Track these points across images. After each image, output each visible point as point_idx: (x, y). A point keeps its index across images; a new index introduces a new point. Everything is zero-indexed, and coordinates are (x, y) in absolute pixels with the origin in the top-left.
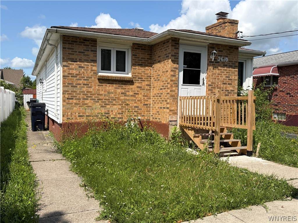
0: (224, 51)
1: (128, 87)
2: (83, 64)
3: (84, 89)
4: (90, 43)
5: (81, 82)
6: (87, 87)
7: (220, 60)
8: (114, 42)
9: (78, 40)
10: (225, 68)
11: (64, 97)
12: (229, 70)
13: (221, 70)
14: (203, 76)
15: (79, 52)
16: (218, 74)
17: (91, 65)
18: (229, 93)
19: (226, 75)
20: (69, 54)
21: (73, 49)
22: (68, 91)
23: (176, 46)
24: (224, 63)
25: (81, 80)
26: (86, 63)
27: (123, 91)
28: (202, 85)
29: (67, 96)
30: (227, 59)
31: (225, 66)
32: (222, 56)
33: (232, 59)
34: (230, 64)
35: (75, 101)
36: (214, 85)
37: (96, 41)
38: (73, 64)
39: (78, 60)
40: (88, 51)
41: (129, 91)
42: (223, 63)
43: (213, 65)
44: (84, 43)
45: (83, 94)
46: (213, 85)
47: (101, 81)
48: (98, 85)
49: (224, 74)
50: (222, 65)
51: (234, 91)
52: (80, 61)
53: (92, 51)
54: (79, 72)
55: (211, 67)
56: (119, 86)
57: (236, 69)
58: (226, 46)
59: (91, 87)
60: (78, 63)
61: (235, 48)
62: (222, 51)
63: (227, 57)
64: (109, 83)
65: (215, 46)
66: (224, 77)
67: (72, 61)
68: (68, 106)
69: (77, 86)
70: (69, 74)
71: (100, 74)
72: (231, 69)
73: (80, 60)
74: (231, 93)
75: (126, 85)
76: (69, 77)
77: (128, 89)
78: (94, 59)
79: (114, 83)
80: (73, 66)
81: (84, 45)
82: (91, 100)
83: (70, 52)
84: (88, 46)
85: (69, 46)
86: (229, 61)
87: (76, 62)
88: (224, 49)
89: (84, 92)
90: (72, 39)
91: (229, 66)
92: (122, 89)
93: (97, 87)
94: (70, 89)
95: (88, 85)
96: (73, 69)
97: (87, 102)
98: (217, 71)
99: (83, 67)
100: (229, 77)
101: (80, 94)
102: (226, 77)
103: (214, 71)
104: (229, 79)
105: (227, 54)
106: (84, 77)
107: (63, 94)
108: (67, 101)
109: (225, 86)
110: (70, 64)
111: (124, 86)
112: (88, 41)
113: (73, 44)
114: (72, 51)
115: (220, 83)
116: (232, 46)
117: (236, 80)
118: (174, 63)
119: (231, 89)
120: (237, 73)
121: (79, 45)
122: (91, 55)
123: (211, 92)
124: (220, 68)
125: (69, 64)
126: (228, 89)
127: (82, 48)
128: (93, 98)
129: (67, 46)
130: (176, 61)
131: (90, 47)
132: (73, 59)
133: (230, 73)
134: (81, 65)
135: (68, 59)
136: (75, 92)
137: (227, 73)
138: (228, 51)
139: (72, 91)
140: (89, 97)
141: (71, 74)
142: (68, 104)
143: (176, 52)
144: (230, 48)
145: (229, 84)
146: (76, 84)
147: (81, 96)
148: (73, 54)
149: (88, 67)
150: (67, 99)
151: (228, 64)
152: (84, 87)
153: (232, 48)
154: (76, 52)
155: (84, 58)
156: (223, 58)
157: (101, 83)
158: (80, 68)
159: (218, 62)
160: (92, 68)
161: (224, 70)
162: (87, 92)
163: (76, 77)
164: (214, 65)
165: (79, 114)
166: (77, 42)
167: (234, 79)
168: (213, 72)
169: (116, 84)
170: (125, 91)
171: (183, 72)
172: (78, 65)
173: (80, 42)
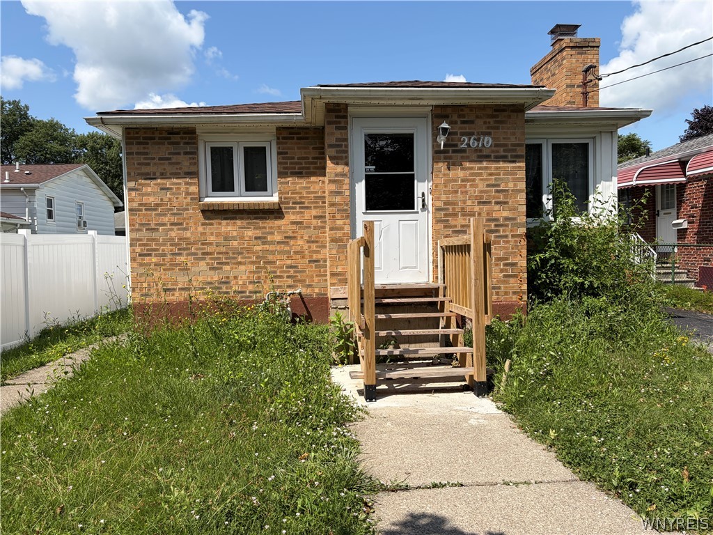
0: (479, 122)
1: (271, 225)
2: (168, 183)
3: (173, 234)
4: (182, 138)
5: (166, 219)
6: (179, 229)
7: (468, 145)
8: (232, 131)
9: (157, 135)
10: (485, 164)
11: (133, 251)
12: (497, 168)
13: (471, 168)
14: (421, 188)
15: (160, 159)
16: (462, 181)
17: (187, 183)
18: (501, 225)
19: (486, 180)
20: (139, 164)
21: (147, 154)
22: (141, 240)
23: (339, 123)
24: (481, 151)
25: (165, 215)
26: (175, 181)
27: (259, 233)
28: (420, 211)
29: (138, 250)
30: (488, 141)
31: (481, 156)
32: (472, 134)
33: (504, 138)
34: (498, 152)
35: (154, 260)
36: (454, 209)
37: (195, 133)
38: (148, 185)
39: (158, 174)
40: (179, 154)
41: (272, 234)
42: (476, 150)
43: (445, 158)
44: (170, 138)
45: (171, 245)
46: (451, 208)
47: (209, 214)
48: (203, 224)
49: (481, 179)
50: (474, 156)
51: (514, 219)
52: (163, 176)
53: (186, 153)
54: (162, 199)
55: (441, 164)
56: (248, 223)
57: (518, 164)
58: (483, 107)
59: (186, 229)
60: (159, 181)
61: (512, 111)
62: (472, 122)
63: (489, 134)
64: (225, 219)
65: (449, 111)
66: (482, 186)
67: (146, 179)
68: (142, 270)
69: (158, 229)
70: (141, 204)
71: (207, 200)
72: (501, 164)
73: (162, 174)
74: (507, 226)
75: (266, 219)
76: (141, 210)
77: (271, 228)
78: (193, 169)
79: (238, 216)
80: (149, 189)
81: (169, 144)
82: (188, 255)
83: (142, 161)
84: (178, 143)
85: (138, 149)
86: (496, 145)
87: (155, 179)
88: (477, 117)
89: (173, 239)
90: (145, 133)
91: (496, 157)
92: (255, 229)
93: (200, 229)
94: (144, 235)
95: (181, 224)
96: (149, 195)
97: (182, 259)
98: (458, 173)
99: (168, 189)
100: (498, 185)
101: (165, 245)
102: (488, 186)
103: (451, 173)
104: (497, 191)
105: (488, 128)
106: (172, 210)
107: (131, 245)
108: (139, 259)
109: (485, 208)
110: (143, 185)
111: (261, 223)
112: (178, 133)
113: (147, 144)
114: (145, 159)
115: (469, 203)
116: (504, 105)
117: (520, 191)
118: (337, 164)
119: (505, 214)
120: (522, 174)
121: (159, 144)
122: (185, 163)
123: (445, 227)
124: (467, 165)
125: (140, 184)
126: (495, 215)
127: (165, 150)
128: (193, 251)
129: (135, 148)
130: (341, 158)
131: (182, 145)
132: (148, 174)
133: (499, 174)
134: (163, 184)
135: (139, 174)
136: (154, 240)
137: (491, 174)
138: (491, 120)
139: (148, 240)
140: (184, 249)
141: (145, 204)
142: (141, 265)
143: (339, 136)
144: (495, 110)
145: (497, 203)
146: (156, 225)
147: (168, 248)
148: (148, 164)
149: (179, 189)
150: (140, 255)
151: (493, 152)
152: (172, 230)
153: (504, 110)
154: (154, 159)
155: (169, 169)
156: (478, 140)
157: (209, 219)
158: (163, 192)
159: (463, 151)
160: (187, 189)
161: (480, 168)
162: (180, 239)
163: (156, 210)
164: (450, 158)
165: (164, 285)
166: (154, 138)
167: (512, 191)
168: (447, 175)
169: (242, 219)
170: (263, 233)
171: (364, 182)
172: (159, 184)
173: (160, 138)
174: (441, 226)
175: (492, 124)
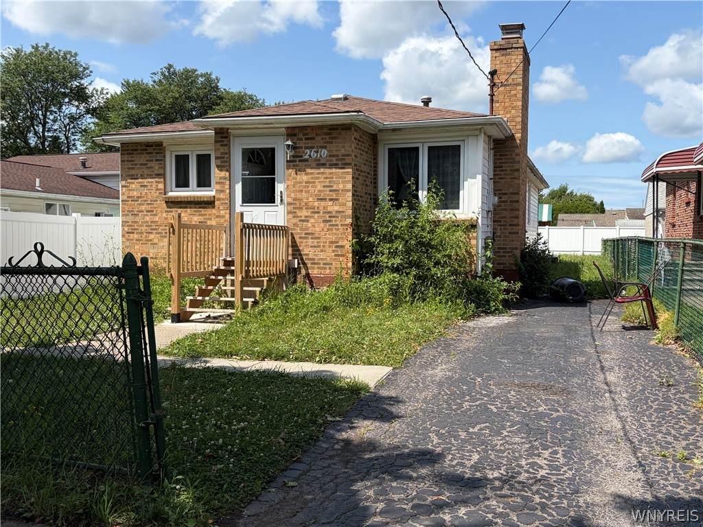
0: (319, 138)
1: (210, 212)
2: (145, 181)
3: (147, 218)
4: (154, 149)
5: (143, 208)
6: (151, 215)
7: (310, 156)
8: (186, 143)
9: (139, 147)
10: (322, 170)
11: (123, 230)
12: (331, 173)
13: (312, 173)
14: (279, 187)
15: (141, 165)
16: (306, 183)
17: (156, 182)
18: (334, 217)
19: (323, 182)
20: (128, 168)
21: (133, 161)
22: (128, 222)
23: (223, 141)
24: (319, 160)
25: (142, 204)
26: (150, 180)
27: (202, 219)
28: (279, 204)
29: (126, 229)
30: (324, 152)
31: (320, 165)
32: (313, 147)
33: (336, 151)
34: (331, 160)
35: (136, 236)
36: (300, 204)
37: (162, 145)
38: (133, 183)
39: (139, 175)
40: (152, 161)
41: (211, 219)
42: (316, 160)
43: (294, 166)
44: (146, 150)
45: (146, 226)
46: (298, 203)
47: (169, 204)
48: (166, 212)
49: (319, 182)
50: (314, 164)
51: (343, 212)
52: (142, 177)
53: (157, 160)
54: (141, 194)
55: (291, 171)
56: (195, 211)
57: (346, 170)
58: (321, 127)
59: (155, 215)
60: (140, 180)
61: (343, 129)
62: (313, 139)
63: (325, 147)
64: (181, 208)
65: (297, 131)
66: (319, 187)
67: (132, 179)
68: (128, 243)
69: (138, 215)
70: (128, 197)
71: (171, 194)
72: (334, 170)
73: (141, 175)
74: (337, 217)
75: (206, 208)
76: (128, 201)
77: (210, 215)
78: (162, 172)
79: (189, 206)
80: (134, 186)
81: (147, 153)
82: (156, 233)
83: (130, 166)
84: (152, 153)
85: (128, 157)
86: (330, 156)
87: (137, 179)
88: (317, 135)
89: (147, 222)
90: (132, 146)
91: (330, 165)
92: (199, 215)
93: (164, 215)
94: (130, 218)
95: (153, 211)
96: (133, 190)
97: (152, 236)
98: (303, 177)
99: (145, 186)
100: (332, 186)
101: (142, 226)
102: (324, 186)
103: (298, 177)
104: (330, 191)
105: (325, 143)
106: (146, 201)
107: (122, 226)
108: (127, 235)
109: (323, 203)
110: (130, 183)
111: (203, 211)
112: (152, 146)
113: (133, 154)
114: (132, 165)
115: (311, 199)
116: (336, 125)
117: (348, 191)
118: (221, 170)
119: (336, 208)
120: (349, 177)
121: (140, 154)
122: (156, 165)
123: (294, 217)
124: (309, 171)
126: (329, 209)
127: (143, 159)
128: (160, 231)
129: (126, 158)
130: (224, 166)
131: (154, 154)
132: (133, 175)
133: (332, 178)
134: (143, 182)
135: (129, 175)
136: (136, 222)
137: (326, 178)
138: (327, 137)
139: (132, 222)
140: (154, 229)
141: (131, 197)
142: (128, 240)
143: (223, 151)
144: (330, 129)
145: (331, 200)
146: (137, 211)
147: (144, 228)
148: (133, 168)
149: (151, 186)
150: (127, 233)
151: (328, 161)
152: (147, 215)
153: (337, 129)
154: (137, 164)
155: (146, 172)
156: (317, 152)
157: (170, 208)
158: (143, 188)
159: (306, 160)
160: (157, 186)
161: (318, 174)
162: (152, 222)
163: (137, 201)
164: (297, 166)
165: (141, 254)
166: (136, 150)
167: (342, 190)
168: (296, 179)
169: (190, 208)
170: (204, 219)
171: (241, 183)
172: (140, 183)
173: (141, 150)
174: (291, 216)
175: (328, 140)
